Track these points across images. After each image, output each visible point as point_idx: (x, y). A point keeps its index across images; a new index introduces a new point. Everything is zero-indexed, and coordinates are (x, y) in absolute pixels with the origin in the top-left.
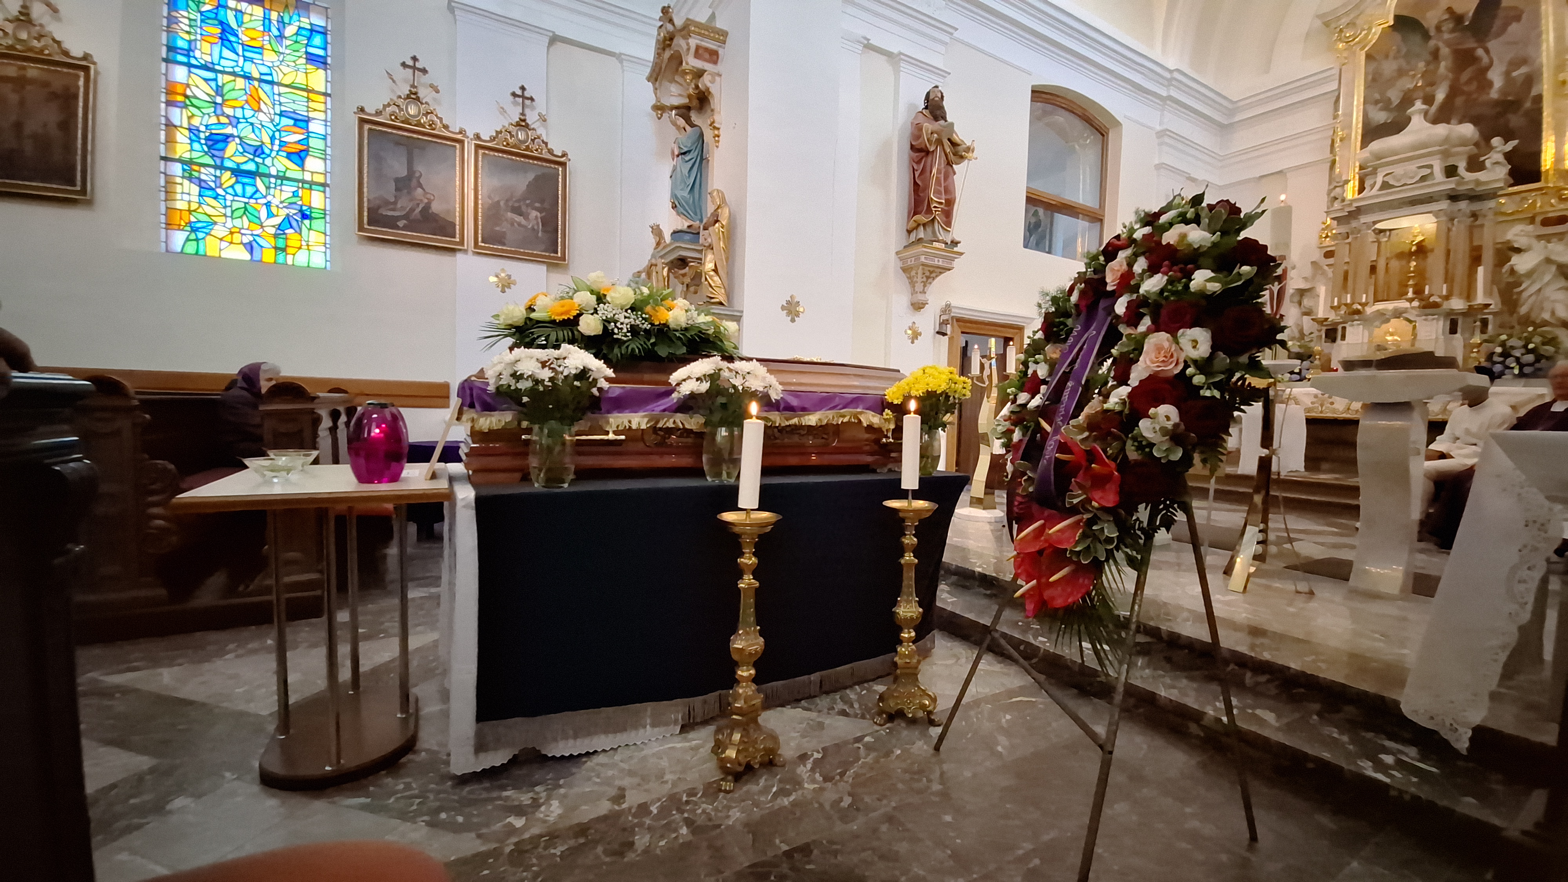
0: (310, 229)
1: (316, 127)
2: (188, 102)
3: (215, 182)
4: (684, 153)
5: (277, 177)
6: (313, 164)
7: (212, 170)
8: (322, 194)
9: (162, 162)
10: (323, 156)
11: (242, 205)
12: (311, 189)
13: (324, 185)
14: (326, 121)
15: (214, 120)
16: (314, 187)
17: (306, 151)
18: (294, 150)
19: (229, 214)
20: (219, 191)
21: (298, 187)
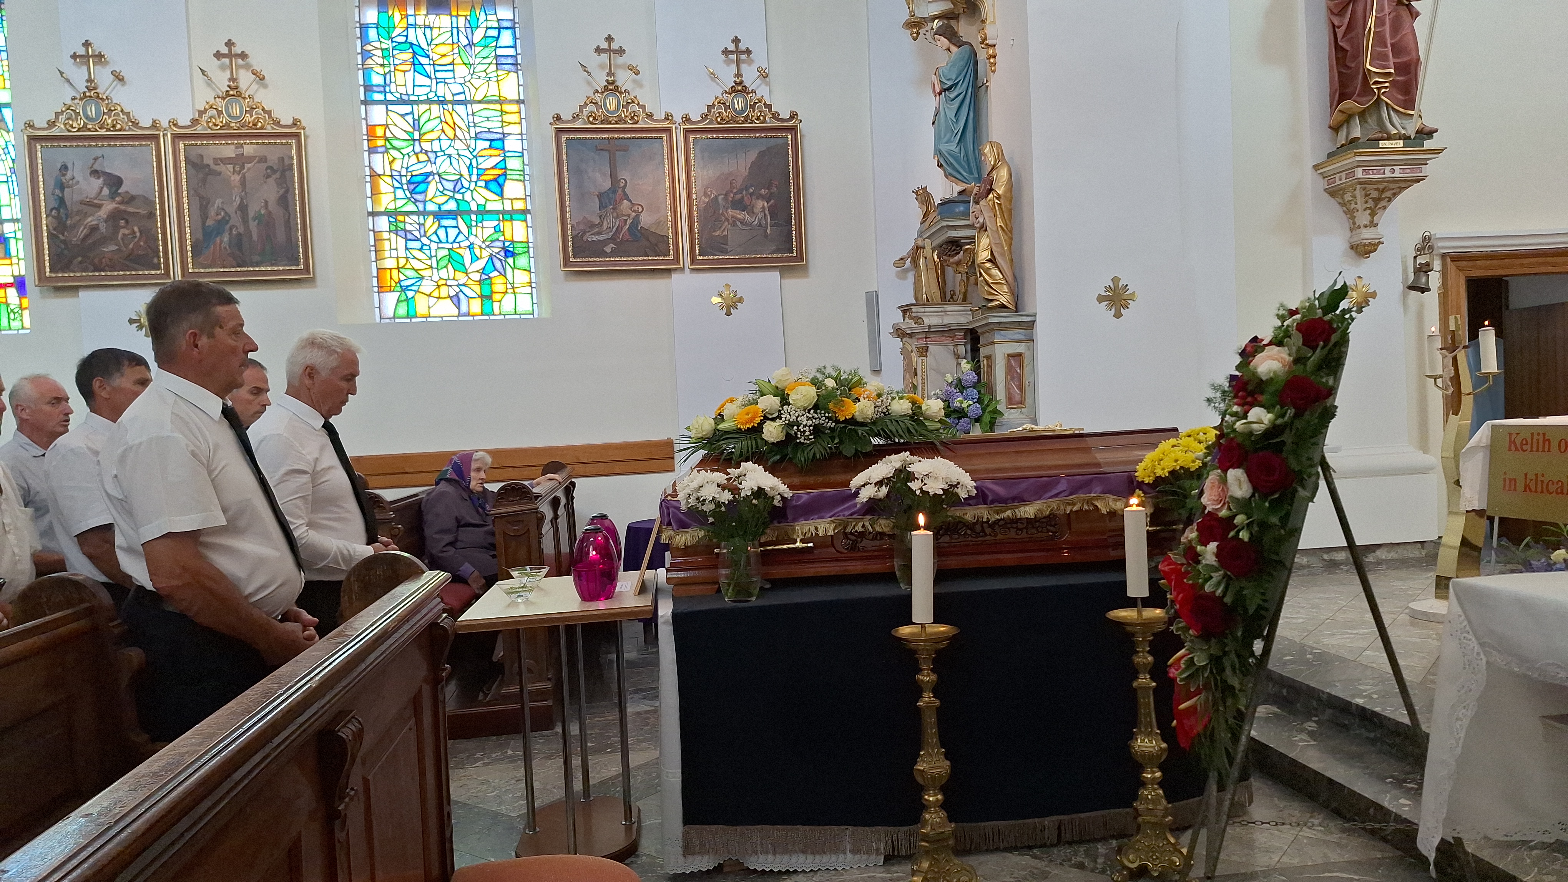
0: (514, 268)
1: (512, 144)
2: (389, 146)
3: (419, 231)
4: (949, 89)
5: (477, 213)
6: (513, 189)
7: (415, 218)
8: (524, 224)
9: (370, 218)
10: (522, 178)
11: (446, 252)
12: (511, 220)
13: (525, 212)
14: (521, 134)
15: (414, 159)
16: (515, 217)
17: (505, 174)
18: (492, 177)
19: (435, 265)
20: (425, 240)
21: (499, 220)
